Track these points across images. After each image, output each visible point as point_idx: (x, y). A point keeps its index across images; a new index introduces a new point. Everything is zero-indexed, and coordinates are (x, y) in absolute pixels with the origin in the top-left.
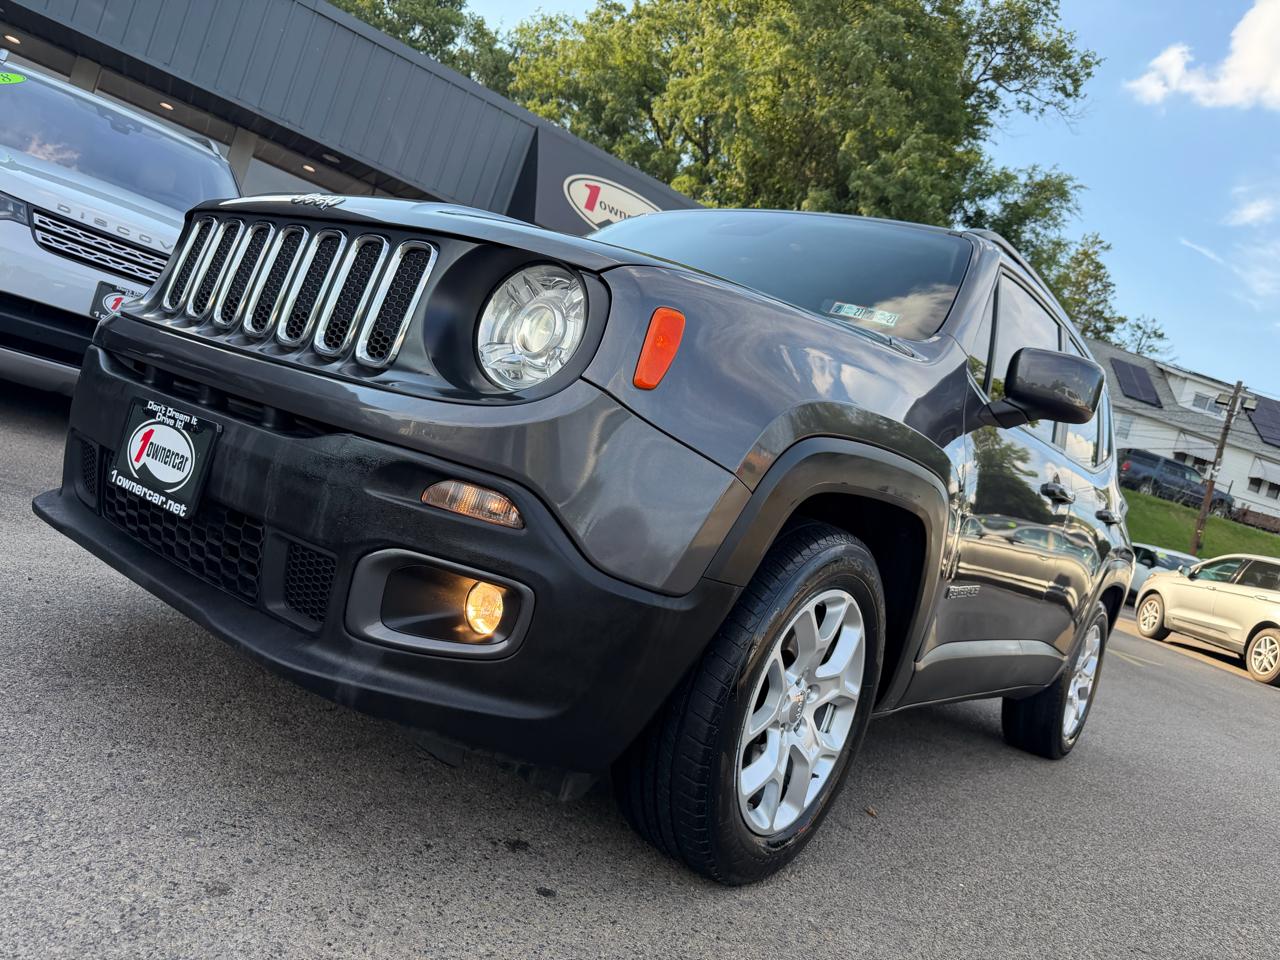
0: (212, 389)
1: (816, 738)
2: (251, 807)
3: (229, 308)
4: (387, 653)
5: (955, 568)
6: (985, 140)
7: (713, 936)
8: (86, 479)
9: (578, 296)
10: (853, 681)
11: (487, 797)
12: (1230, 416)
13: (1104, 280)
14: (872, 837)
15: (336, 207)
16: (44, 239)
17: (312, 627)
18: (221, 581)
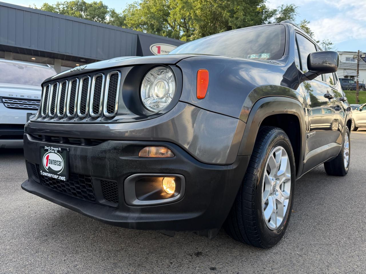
0: (63, 138)
1: (282, 195)
2: (112, 266)
3: (61, 110)
4: (142, 208)
5: (309, 126)
6: (265, 2)
7: (270, 269)
8: (35, 174)
9: (170, 74)
10: (288, 173)
11: (184, 239)
12: (358, 61)
13: (310, 32)
14: (303, 218)
15: (85, 69)
16: (8, 105)
17: (116, 205)
18: (83, 197)
